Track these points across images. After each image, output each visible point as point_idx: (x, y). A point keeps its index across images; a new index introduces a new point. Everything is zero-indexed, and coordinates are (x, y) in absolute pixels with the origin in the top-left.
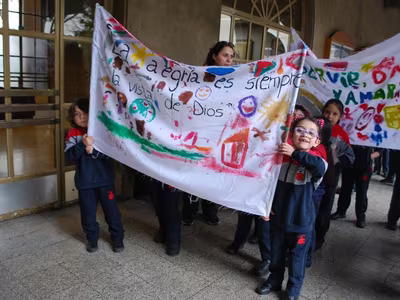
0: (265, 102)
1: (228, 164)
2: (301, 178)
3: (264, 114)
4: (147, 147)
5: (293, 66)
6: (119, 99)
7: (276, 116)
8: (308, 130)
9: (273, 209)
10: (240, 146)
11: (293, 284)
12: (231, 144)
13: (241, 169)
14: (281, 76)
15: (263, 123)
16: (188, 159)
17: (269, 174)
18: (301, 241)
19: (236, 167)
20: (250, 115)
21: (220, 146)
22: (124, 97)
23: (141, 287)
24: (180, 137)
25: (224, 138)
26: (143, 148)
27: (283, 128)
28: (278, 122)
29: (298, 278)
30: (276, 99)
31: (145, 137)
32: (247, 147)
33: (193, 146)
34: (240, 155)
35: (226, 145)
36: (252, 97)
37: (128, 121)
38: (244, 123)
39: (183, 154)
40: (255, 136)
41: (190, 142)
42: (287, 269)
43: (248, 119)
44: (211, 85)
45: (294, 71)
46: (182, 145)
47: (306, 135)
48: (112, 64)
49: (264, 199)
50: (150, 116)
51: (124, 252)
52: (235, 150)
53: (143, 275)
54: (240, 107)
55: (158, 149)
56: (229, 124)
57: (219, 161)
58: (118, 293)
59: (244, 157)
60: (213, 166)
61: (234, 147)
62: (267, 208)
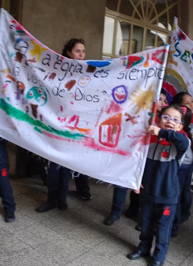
0: (135, 91)
1: (105, 144)
2: (167, 155)
3: (134, 102)
4: (39, 128)
5: (158, 61)
6: (18, 87)
7: (144, 104)
8: (173, 118)
9: (142, 183)
10: (115, 128)
11: (159, 250)
12: (107, 126)
13: (116, 149)
14: (147, 69)
15: (133, 109)
16: (71, 139)
17: (139, 153)
18: (166, 212)
19: (111, 146)
20: (122, 102)
21: (98, 128)
22: (23, 85)
23: (28, 252)
24: (65, 120)
25: (101, 121)
26: (36, 129)
27: (150, 114)
28: (145, 108)
29: (163, 245)
30: (144, 89)
31: (39, 119)
32: (120, 130)
33: (75, 127)
34: (114, 136)
35: (102, 127)
36: (123, 86)
37: (25, 105)
38: (117, 109)
39: (67, 134)
40: (127, 120)
41: (72, 124)
42: (155, 237)
43: (121, 105)
44: (91, 75)
45: (158, 65)
46: (66, 126)
47: (171, 121)
48: (14, 57)
49: (135, 174)
50: (42, 101)
51: (14, 223)
52: (110, 132)
53: (30, 242)
54: (113, 95)
55: (47, 129)
56: (105, 109)
57: (97, 142)
58: (7, 257)
59: (118, 138)
60: (93, 145)
61: (109, 129)
62: (137, 182)
